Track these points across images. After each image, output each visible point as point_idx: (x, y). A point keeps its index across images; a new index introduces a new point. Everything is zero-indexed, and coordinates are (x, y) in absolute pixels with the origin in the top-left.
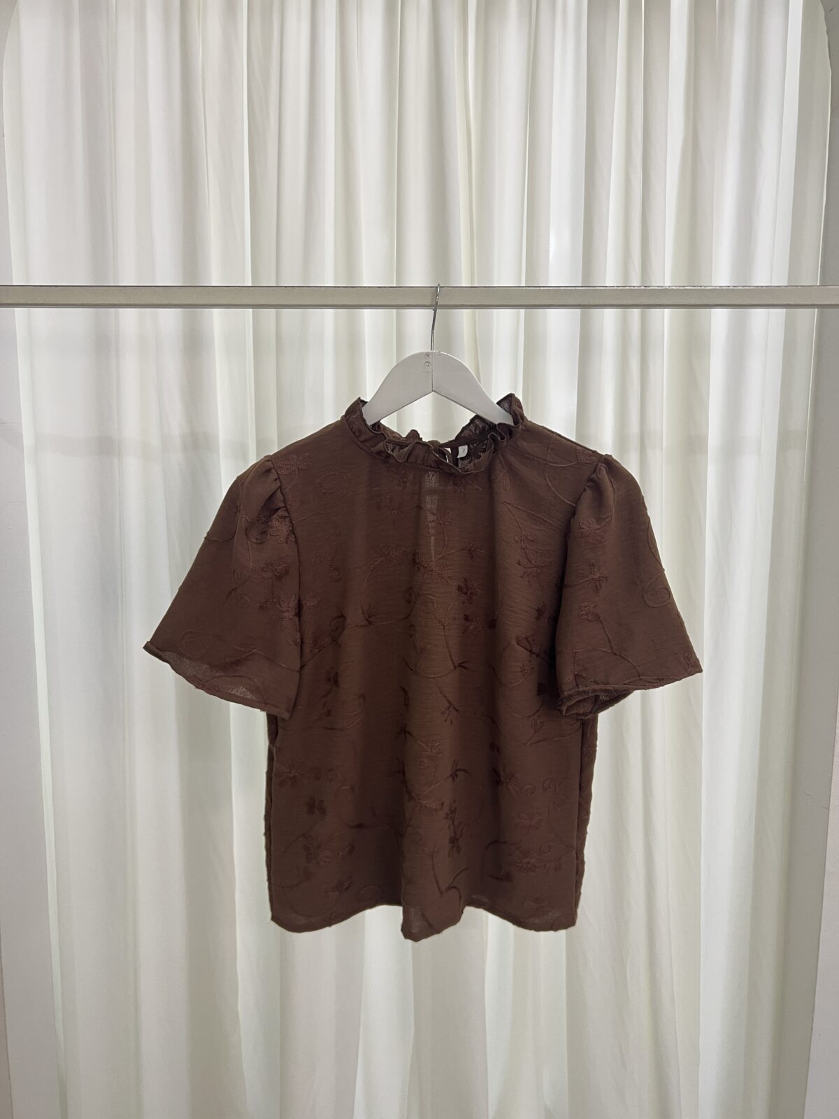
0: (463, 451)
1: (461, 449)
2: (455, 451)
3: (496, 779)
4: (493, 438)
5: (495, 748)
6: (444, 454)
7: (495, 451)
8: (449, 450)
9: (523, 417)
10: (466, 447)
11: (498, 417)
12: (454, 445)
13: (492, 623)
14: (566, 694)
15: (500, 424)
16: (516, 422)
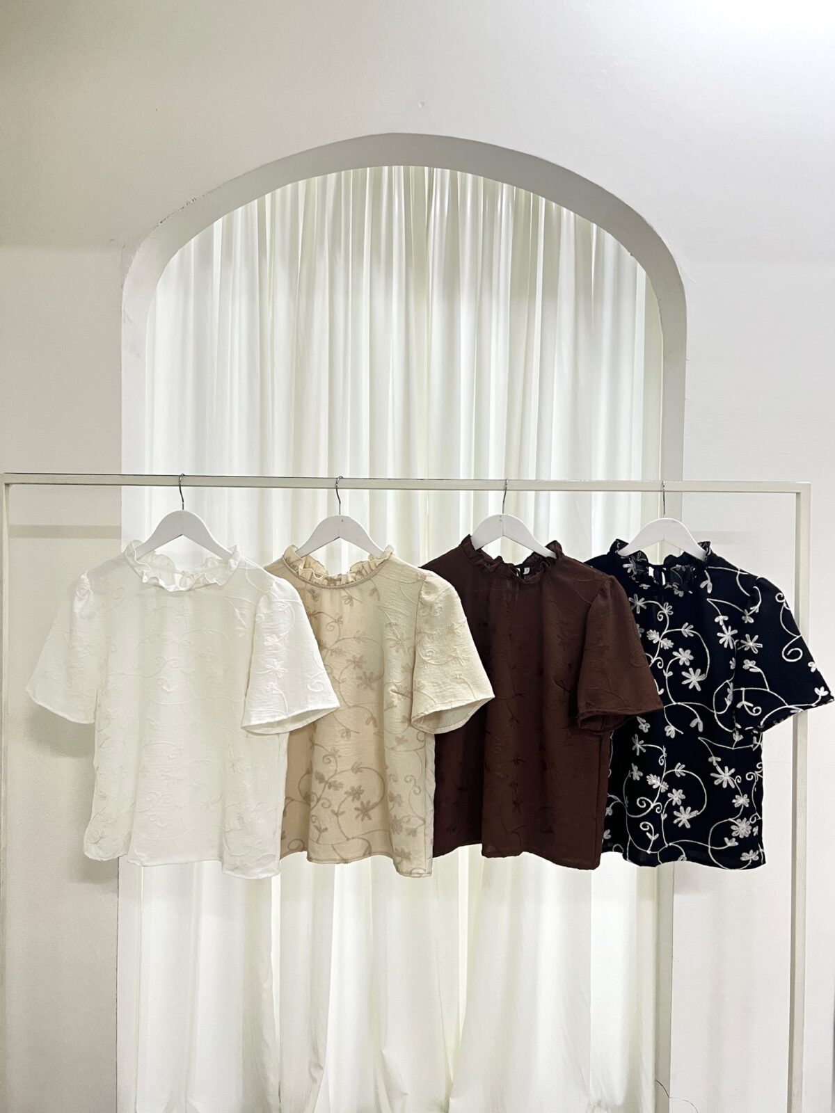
0: (527, 571)
1: (526, 569)
2: (523, 571)
3: (543, 766)
4: (544, 565)
5: (542, 748)
6: (516, 571)
7: (545, 571)
8: (519, 569)
9: (562, 554)
10: (529, 568)
11: (547, 553)
12: (522, 566)
13: (541, 672)
14: (581, 712)
15: (548, 557)
16: (557, 556)
